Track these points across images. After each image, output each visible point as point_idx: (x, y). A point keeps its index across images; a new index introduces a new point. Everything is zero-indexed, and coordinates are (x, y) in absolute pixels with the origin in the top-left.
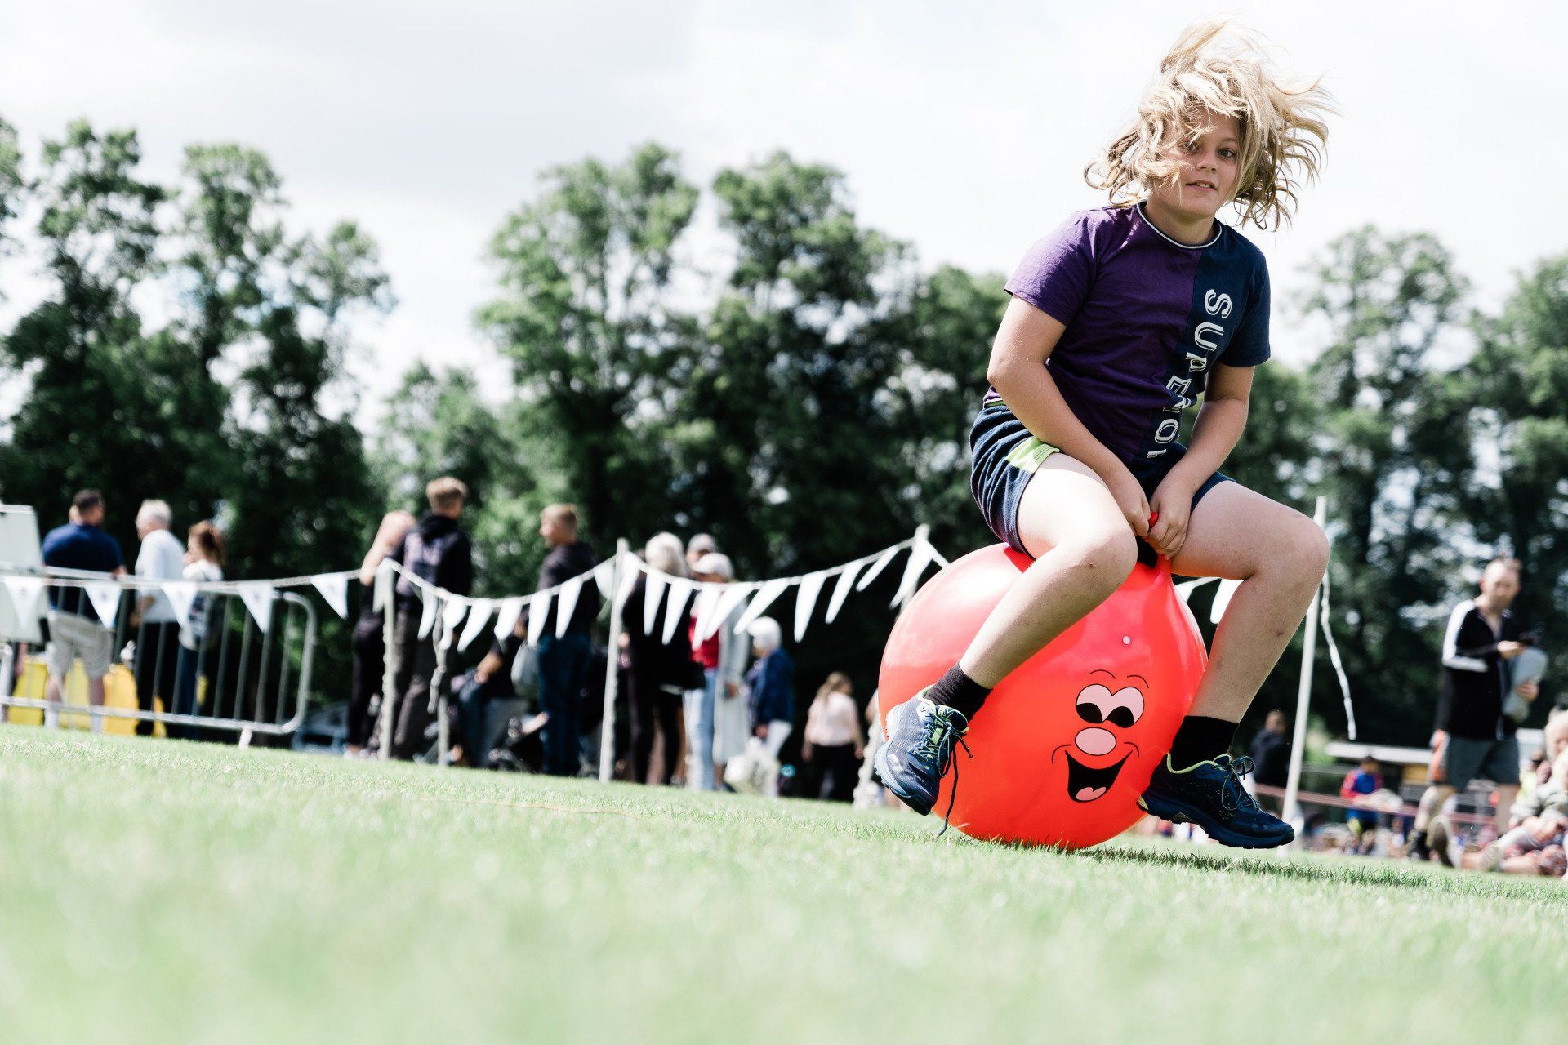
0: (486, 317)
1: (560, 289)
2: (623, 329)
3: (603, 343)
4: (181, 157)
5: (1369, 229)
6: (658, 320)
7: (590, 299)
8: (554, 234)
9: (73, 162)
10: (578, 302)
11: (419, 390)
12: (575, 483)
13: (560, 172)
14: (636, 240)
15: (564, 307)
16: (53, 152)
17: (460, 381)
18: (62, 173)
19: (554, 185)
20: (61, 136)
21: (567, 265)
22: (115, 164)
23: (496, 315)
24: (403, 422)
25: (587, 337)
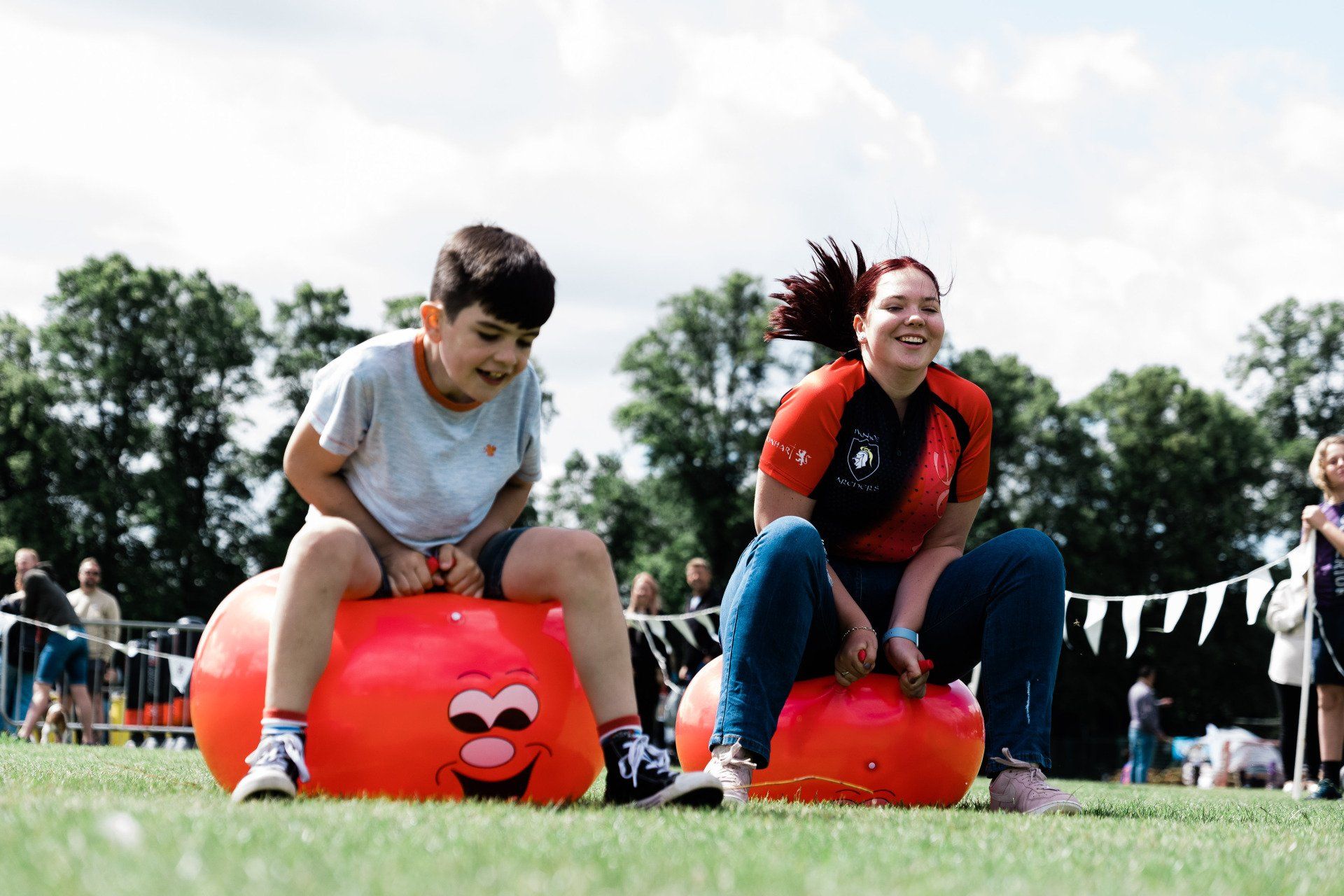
0: (625, 416)
1: (682, 390)
2: (728, 419)
3: (714, 429)
4: (383, 309)
5: (1292, 303)
6: (756, 407)
7: (704, 396)
8: (674, 347)
9: (302, 319)
10: (694, 399)
11: (576, 474)
12: (701, 536)
13: (676, 300)
14: (737, 349)
15: (685, 403)
16: (285, 312)
17: (610, 465)
18: (292, 328)
19: (669, 311)
20: (290, 298)
21: (684, 371)
22: (333, 315)
23: (633, 413)
24: (567, 499)
25: (703, 424)
